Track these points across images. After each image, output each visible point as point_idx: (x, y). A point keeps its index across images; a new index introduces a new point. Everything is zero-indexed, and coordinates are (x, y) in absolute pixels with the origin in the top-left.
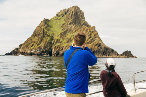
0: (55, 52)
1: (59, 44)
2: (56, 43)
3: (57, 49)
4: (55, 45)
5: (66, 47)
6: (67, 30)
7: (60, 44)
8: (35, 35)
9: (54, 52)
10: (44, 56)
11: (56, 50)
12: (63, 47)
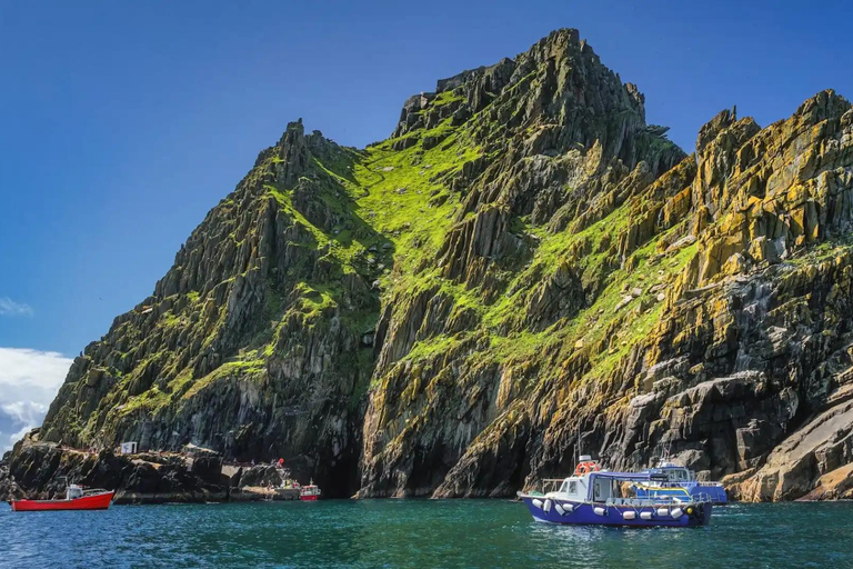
0: (394, 446)
1: (443, 344)
2: (407, 335)
3: (414, 404)
4: (392, 357)
5: (533, 371)
6: (521, 204)
7: (454, 342)
8: (186, 276)
9: (379, 447)
10: (257, 498)
11: (409, 421)
12: (493, 372)
